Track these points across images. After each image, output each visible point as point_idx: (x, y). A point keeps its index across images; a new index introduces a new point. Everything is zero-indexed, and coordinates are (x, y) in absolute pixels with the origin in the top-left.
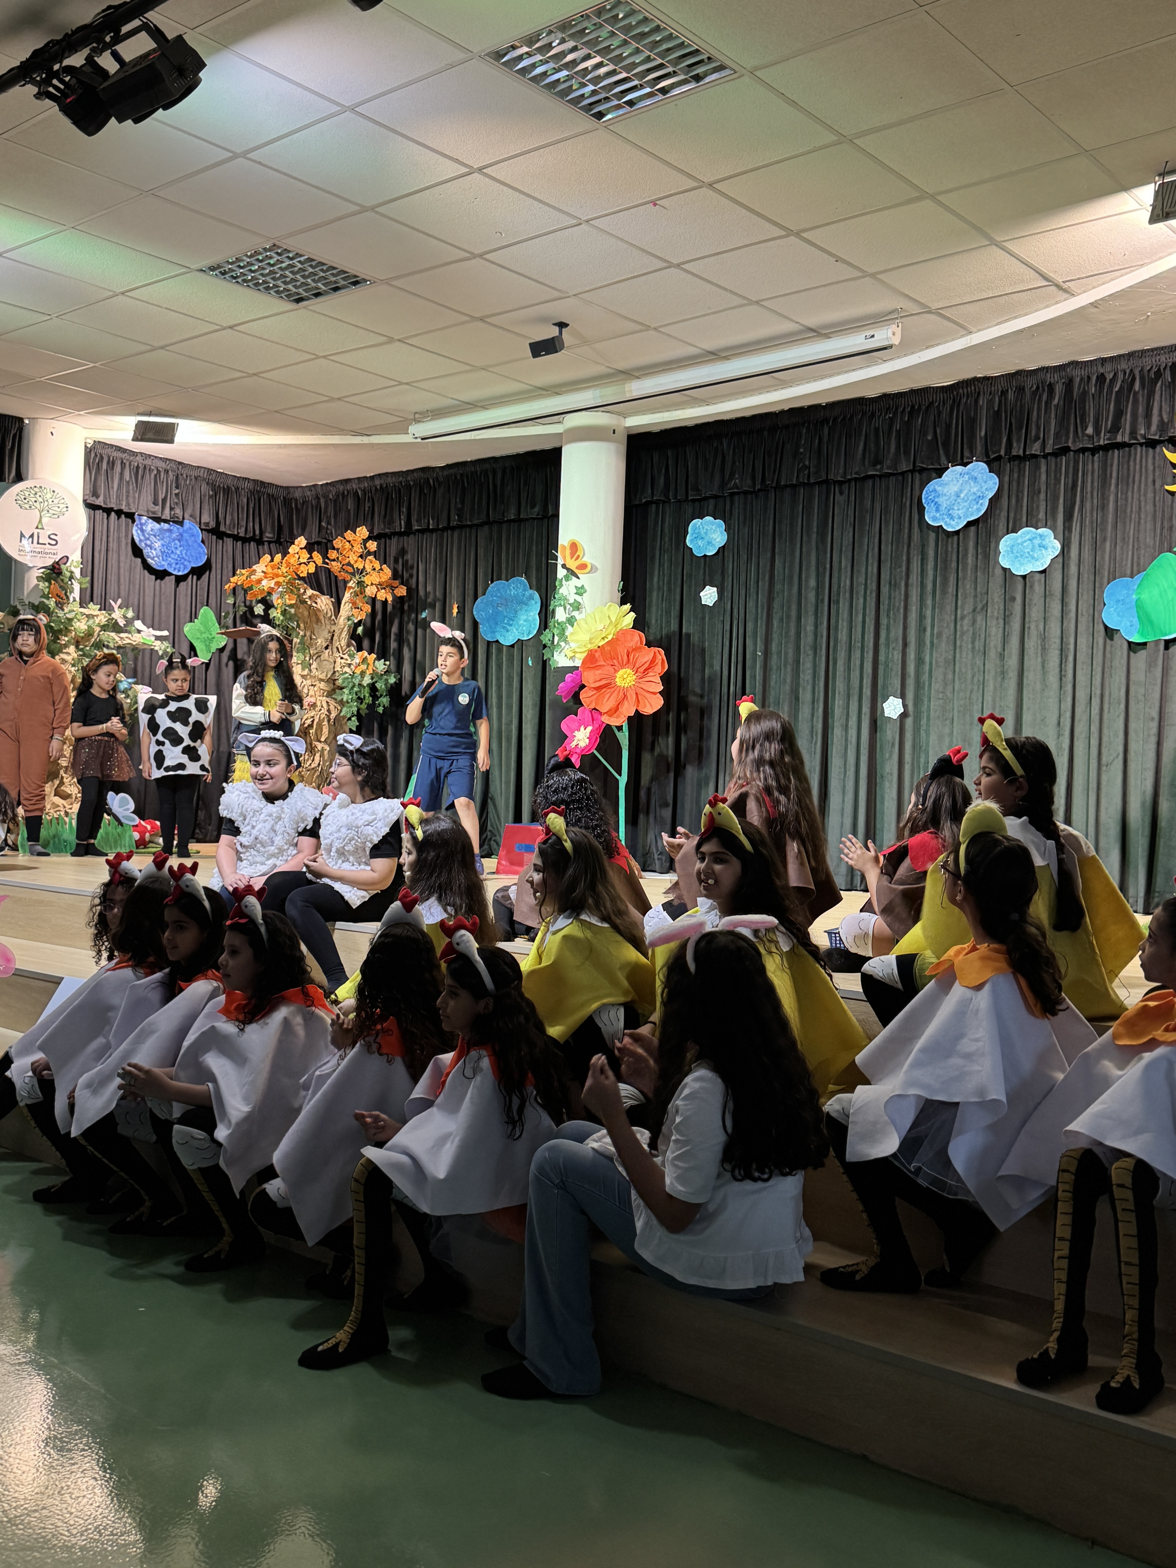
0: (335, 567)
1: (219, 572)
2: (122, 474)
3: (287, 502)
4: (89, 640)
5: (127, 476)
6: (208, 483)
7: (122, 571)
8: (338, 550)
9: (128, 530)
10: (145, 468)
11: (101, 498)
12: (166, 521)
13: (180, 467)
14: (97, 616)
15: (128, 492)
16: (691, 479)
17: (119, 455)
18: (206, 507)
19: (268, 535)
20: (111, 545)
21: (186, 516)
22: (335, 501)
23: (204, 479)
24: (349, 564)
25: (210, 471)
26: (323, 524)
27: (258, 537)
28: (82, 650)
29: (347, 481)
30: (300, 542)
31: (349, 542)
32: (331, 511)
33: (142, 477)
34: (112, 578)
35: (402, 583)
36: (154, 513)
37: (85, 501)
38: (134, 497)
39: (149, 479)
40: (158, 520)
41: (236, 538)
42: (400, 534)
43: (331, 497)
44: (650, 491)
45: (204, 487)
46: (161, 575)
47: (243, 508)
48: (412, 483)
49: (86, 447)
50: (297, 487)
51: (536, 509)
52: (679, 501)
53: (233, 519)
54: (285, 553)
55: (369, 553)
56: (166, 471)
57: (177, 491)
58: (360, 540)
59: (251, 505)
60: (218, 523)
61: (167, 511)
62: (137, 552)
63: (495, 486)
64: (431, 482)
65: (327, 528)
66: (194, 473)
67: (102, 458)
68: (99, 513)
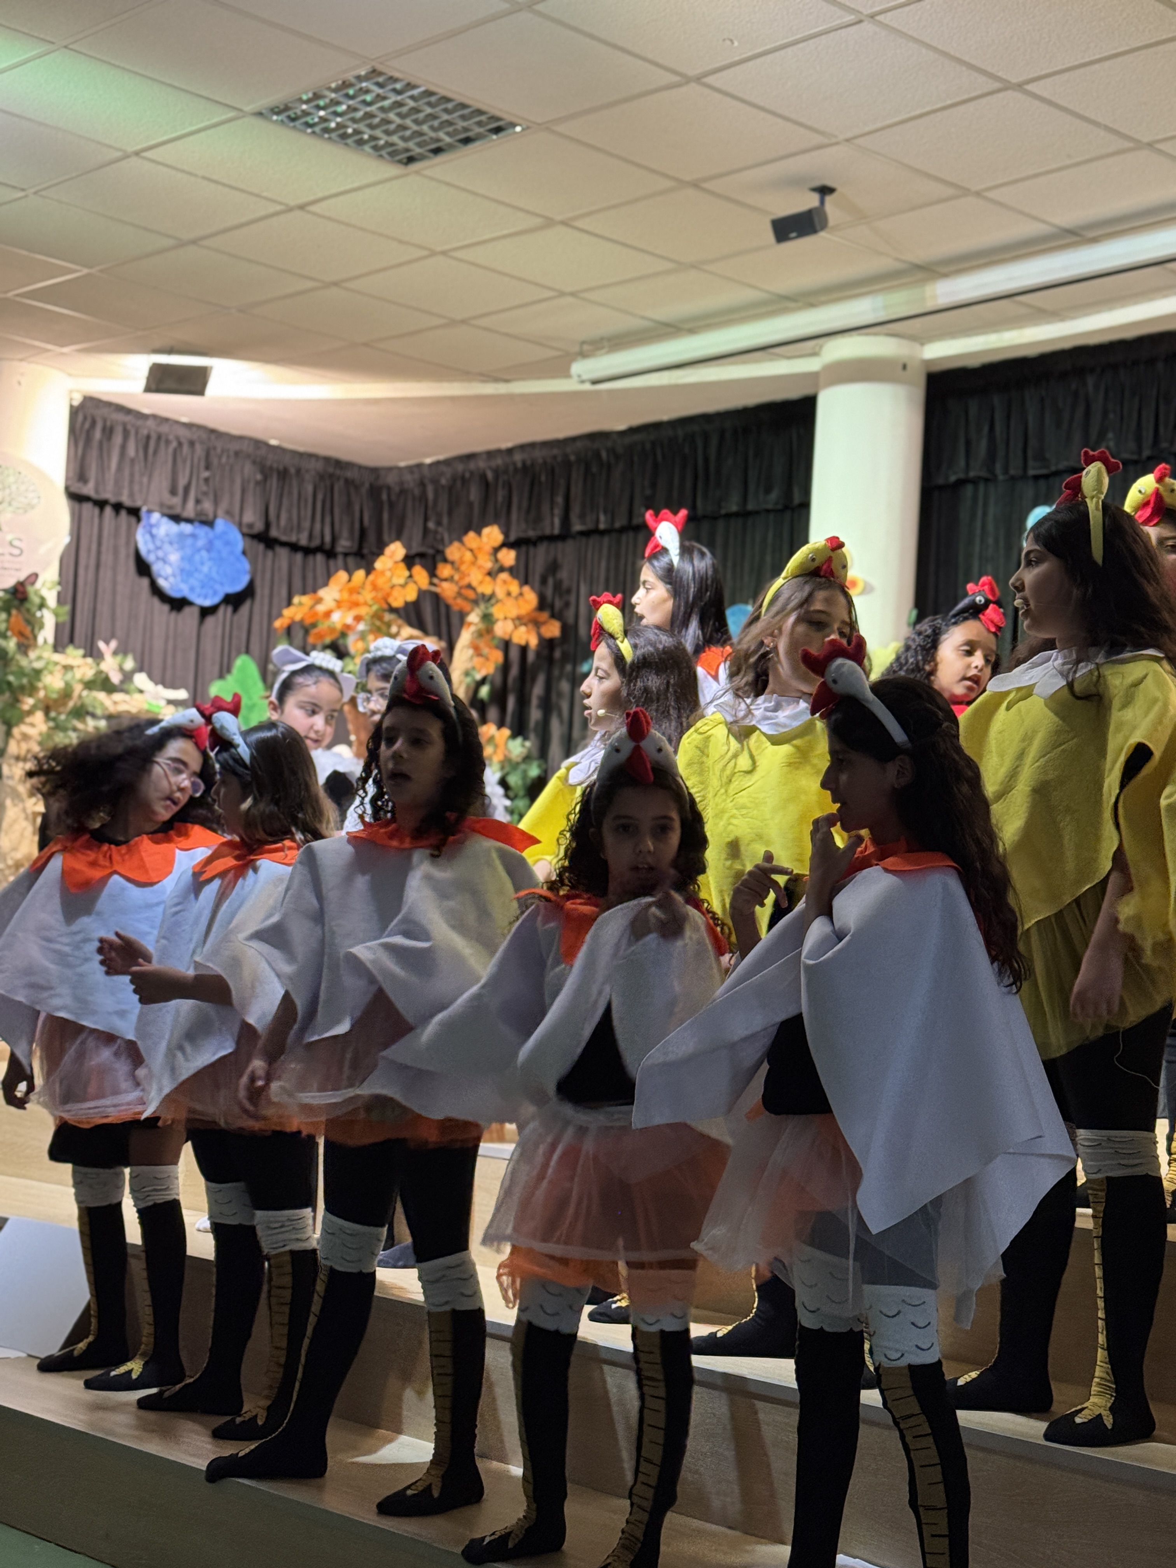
0: (447, 590)
1: (266, 601)
2: (123, 447)
3: (375, 491)
4: (65, 704)
5: (131, 451)
6: (254, 462)
7: (119, 599)
8: (452, 563)
9: (131, 535)
10: (159, 438)
11: (91, 485)
12: (189, 521)
13: (213, 437)
14: (79, 667)
15: (132, 475)
16: (1033, 443)
17: (120, 417)
18: (250, 499)
19: (344, 544)
20: (103, 557)
21: (220, 512)
22: (451, 488)
23: (248, 456)
24: (469, 586)
25: (258, 444)
26: (431, 525)
27: (328, 546)
28: (54, 719)
29: (470, 457)
30: (393, 553)
31: (471, 550)
32: (443, 505)
33: (155, 452)
34: (104, 609)
35: (553, 616)
36: (171, 507)
37: (67, 489)
38: (141, 483)
39: (165, 455)
40: (176, 518)
41: (294, 547)
42: (551, 539)
43: (443, 481)
44: (962, 463)
45: (248, 468)
46: (178, 604)
47: (306, 501)
48: (573, 458)
49: (71, 406)
50: (390, 469)
51: (774, 495)
52: (1013, 479)
53: (290, 519)
54: (369, 570)
55: (502, 569)
56: (192, 444)
57: (206, 474)
58: (488, 548)
59: (320, 497)
60: (268, 525)
61: (191, 504)
62: (143, 568)
63: (706, 460)
64: (604, 455)
65: (436, 532)
66: (235, 446)
67: (94, 423)
68: (87, 507)
